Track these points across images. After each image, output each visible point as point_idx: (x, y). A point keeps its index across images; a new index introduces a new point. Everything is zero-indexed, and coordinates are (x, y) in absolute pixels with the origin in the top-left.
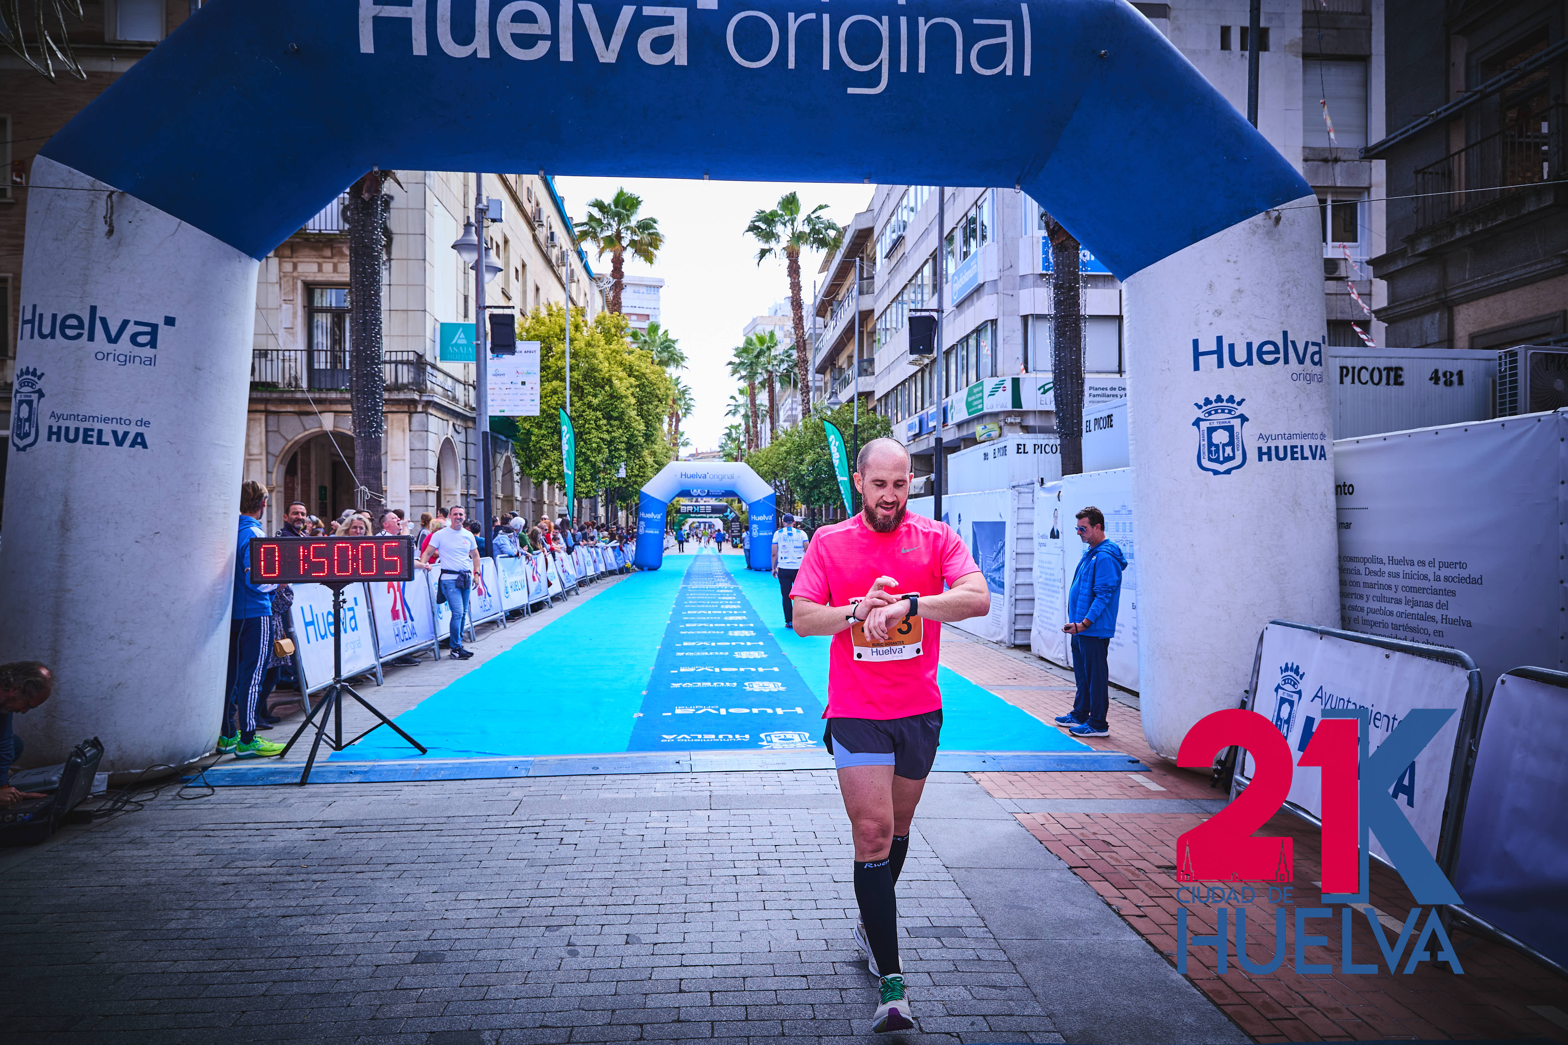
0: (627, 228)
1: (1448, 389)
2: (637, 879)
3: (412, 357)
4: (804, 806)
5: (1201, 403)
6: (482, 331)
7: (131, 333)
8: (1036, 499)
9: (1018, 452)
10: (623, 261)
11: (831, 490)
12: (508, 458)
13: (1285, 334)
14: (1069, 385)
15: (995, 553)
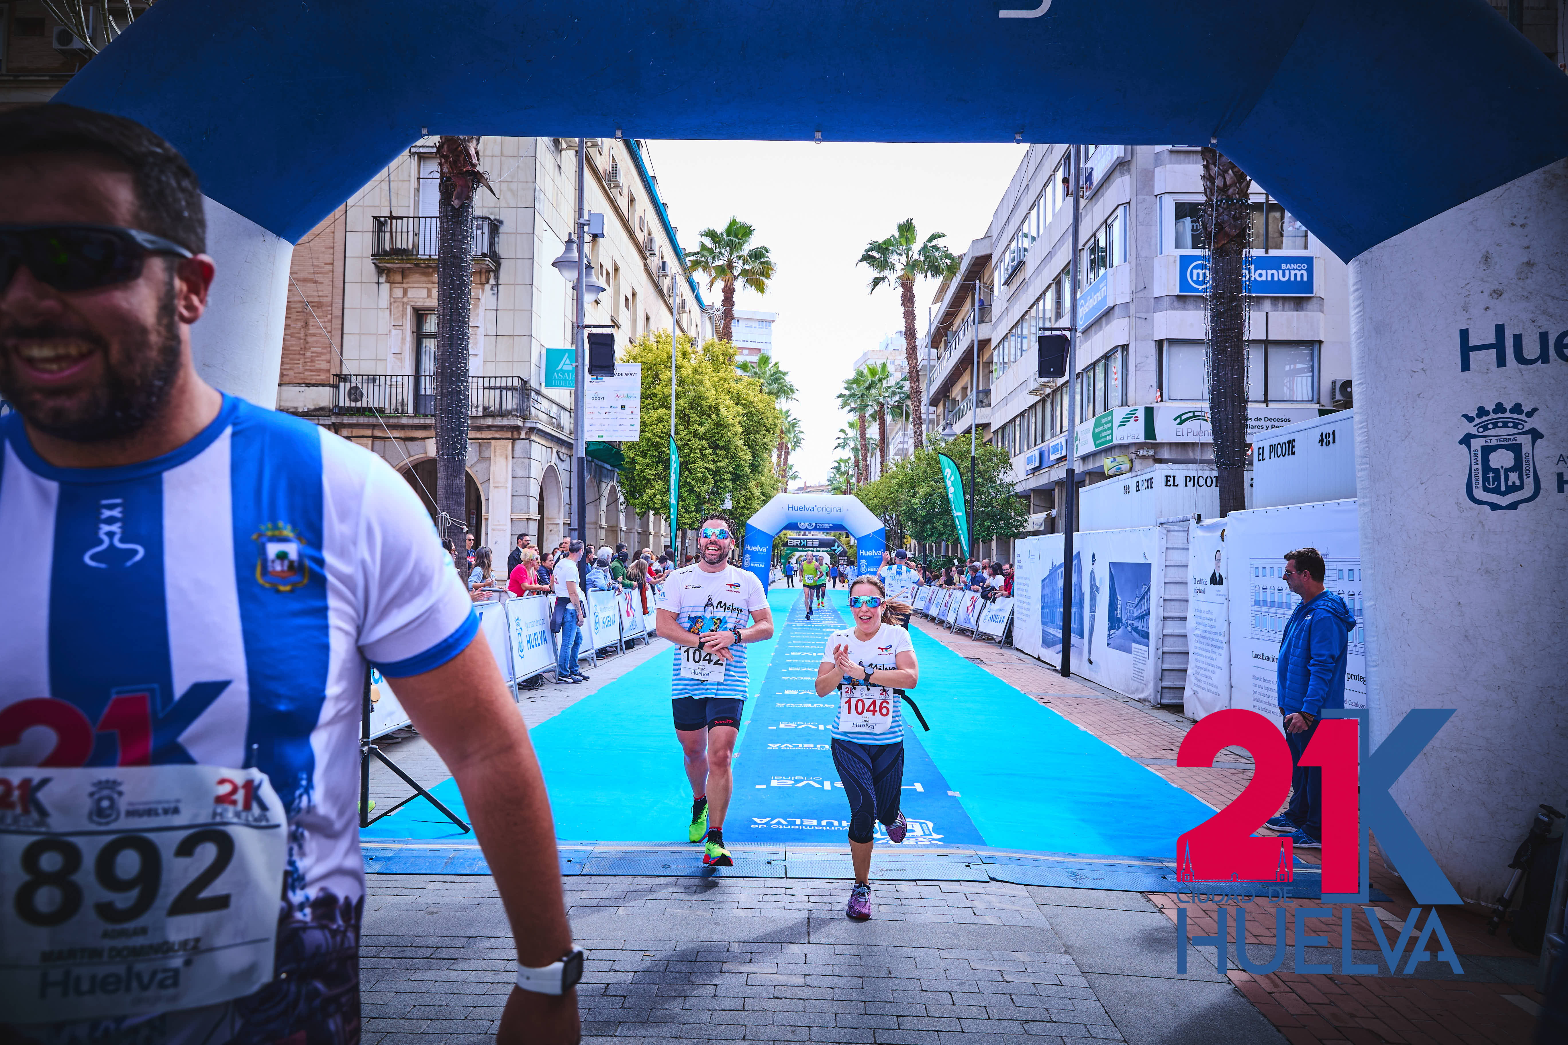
0: (739, 258)
3: (516, 382)
5: (1473, 414)
6: (580, 351)
8: (1191, 538)
9: (1166, 485)
10: (734, 290)
11: (945, 525)
12: (613, 486)
14: (1229, 409)
15: (1137, 599)
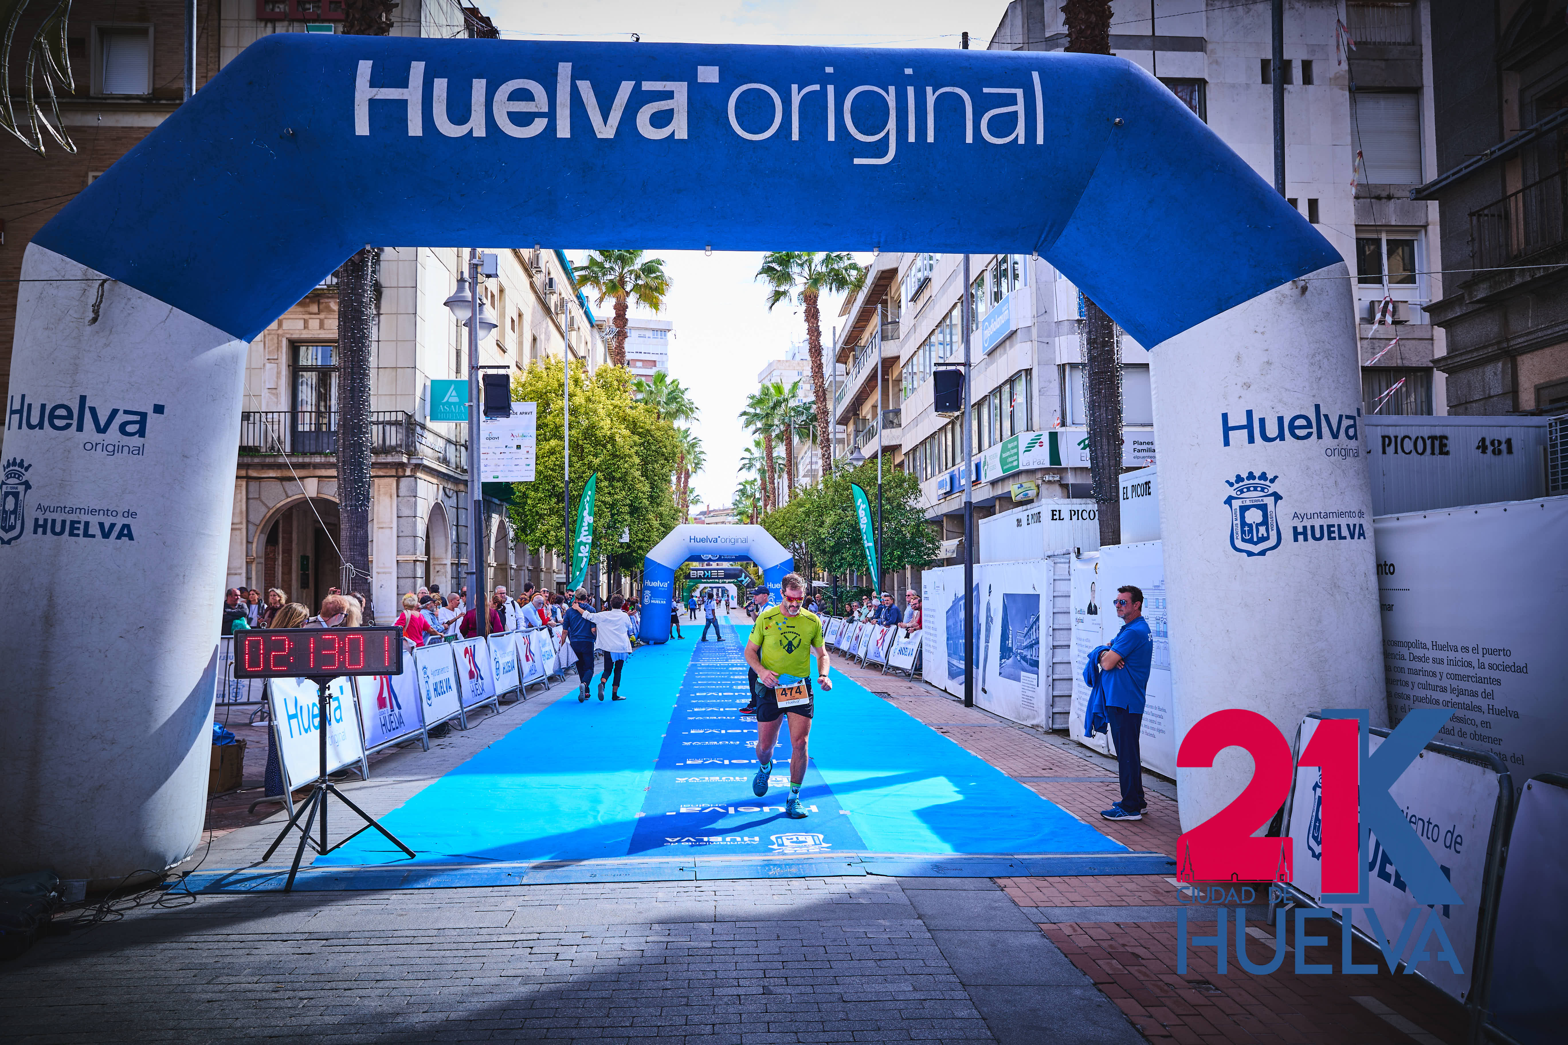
0: (631, 272)
1: (1497, 459)
2: (635, 999)
3: (401, 417)
4: (814, 917)
5: (1233, 480)
6: (475, 392)
7: (120, 422)
8: (1072, 571)
9: (1053, 519)
10: (627, 307)
11: (854, 556)
12: (502, 523)
13: (1317, 407)
14: (1105, 447)
15: (1026, 629)
